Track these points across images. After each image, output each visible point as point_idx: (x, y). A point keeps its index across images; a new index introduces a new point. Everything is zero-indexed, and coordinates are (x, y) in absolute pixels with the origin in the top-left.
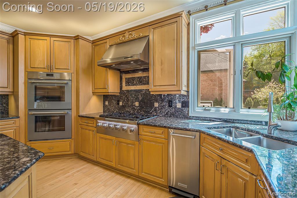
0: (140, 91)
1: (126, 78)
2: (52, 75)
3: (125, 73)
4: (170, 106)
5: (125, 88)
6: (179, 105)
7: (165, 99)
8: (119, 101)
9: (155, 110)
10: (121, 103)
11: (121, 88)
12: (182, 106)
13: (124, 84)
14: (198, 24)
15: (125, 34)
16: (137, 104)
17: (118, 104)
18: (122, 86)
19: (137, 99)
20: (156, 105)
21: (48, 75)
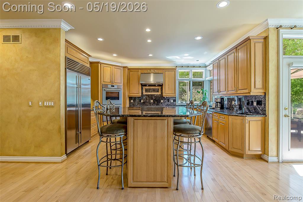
0: (154, 95)
1: (145, 89)
2: (114, 86)
3: (145, 86)
4: (168, 102)
5: (145, 93)
6: (172, 101)
7: (166, 98)
8: (141, 100)
9: (162, 103)
10: (142, 101)
11: (142, 93)
12: (173, 102)
13: (144, 91)
14: (179, 71)
15: (151, 70)
16: (152, 101)
17: (141, 101)
18: (143, 92)
19: (152, 99)
20: (162, 101)
21: (112, 86)
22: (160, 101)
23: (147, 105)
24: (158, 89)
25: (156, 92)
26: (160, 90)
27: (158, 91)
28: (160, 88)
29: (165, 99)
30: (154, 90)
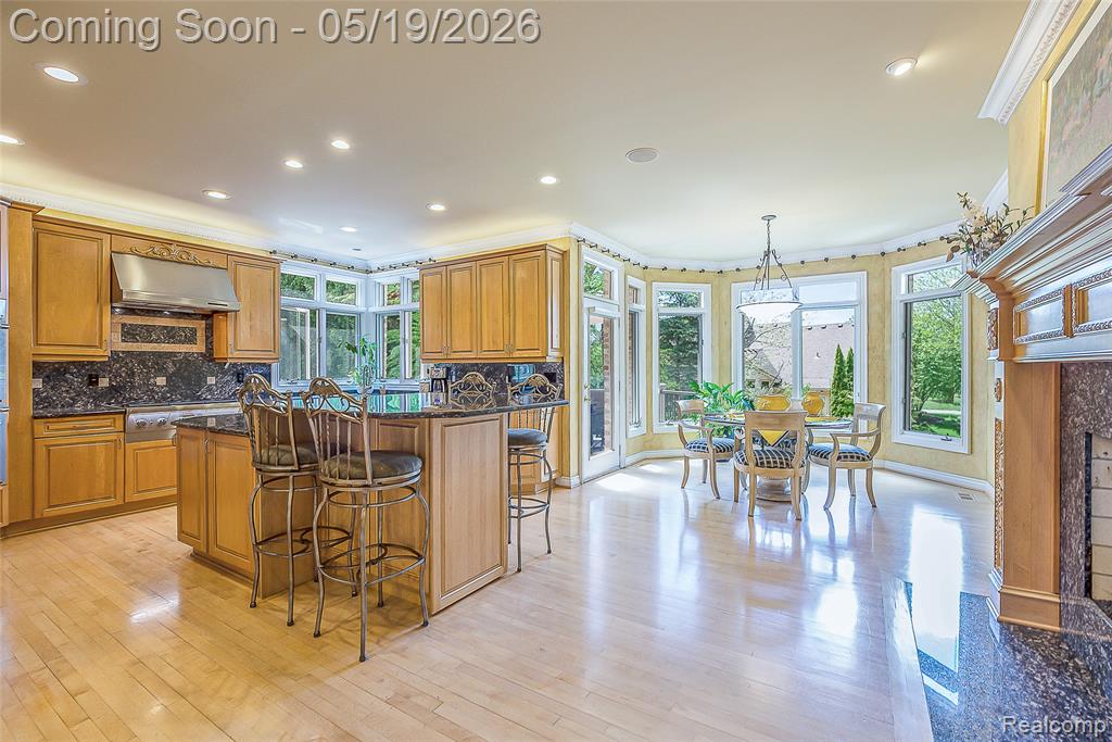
0: (173, 354)
1: (124, 325)
4: (240, 381)
5: (119, 346)
7: (230, 370)
8: (96, 377)
9: (210, 389)
10: (104, 383)
13: (116, 336)
15: (172, 248)
16: (161, 381)
17: (95, 384)
19: (161, 371)
20: (211, 380)
22: (201, 381)
23: (131, 398)
24: (194, 331)
25: (180, 342)
26: (201, 335)
27: (191, 340)
28: (201, 325)
29: (225, 373)
30: (171, 335)
